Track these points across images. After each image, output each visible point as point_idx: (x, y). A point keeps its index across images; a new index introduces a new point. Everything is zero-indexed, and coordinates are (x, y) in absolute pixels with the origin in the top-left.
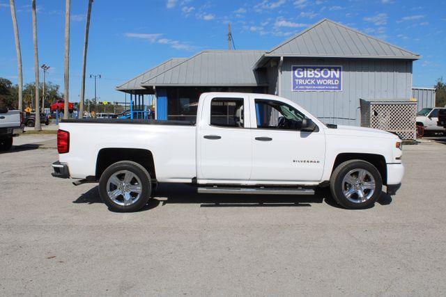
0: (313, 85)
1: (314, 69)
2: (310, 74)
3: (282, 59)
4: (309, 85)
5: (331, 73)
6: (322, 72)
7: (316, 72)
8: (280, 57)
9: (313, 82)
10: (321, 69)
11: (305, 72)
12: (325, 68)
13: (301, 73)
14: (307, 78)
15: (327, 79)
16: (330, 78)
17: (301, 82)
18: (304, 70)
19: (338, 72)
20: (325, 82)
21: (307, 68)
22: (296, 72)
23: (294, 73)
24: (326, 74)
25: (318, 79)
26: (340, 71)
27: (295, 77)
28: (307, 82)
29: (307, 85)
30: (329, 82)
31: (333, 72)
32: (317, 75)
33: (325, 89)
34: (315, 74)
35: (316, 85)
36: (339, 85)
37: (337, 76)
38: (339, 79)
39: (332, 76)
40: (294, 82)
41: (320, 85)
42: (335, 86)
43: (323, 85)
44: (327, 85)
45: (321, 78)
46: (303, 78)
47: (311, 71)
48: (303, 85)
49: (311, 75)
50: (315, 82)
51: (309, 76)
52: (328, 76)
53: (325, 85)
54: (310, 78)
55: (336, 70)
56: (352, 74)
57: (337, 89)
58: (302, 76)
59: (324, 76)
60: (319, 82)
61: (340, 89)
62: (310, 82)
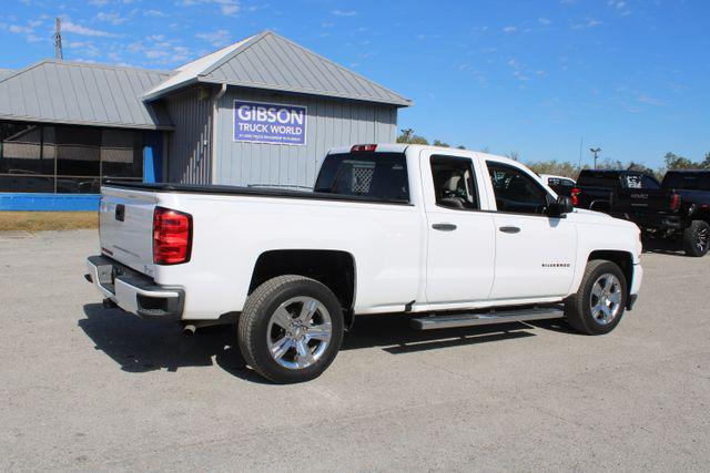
0: (265, 133)
1: (267, 107)
2: (260, 115)
3: (224, 88)
4: (259, 134)
5: (292, 116)
6: (279, 113)
7: (270, 113)
8: (221, 85)
9: (264, 128)
10: (278, 108)
11: (254, 112)
12: (283, 107)
13: (248, 113)
14: (256, 122)
15: (286, 125)
16: (289, 124)
17: (247, 127)
18: (252, 109)
19: (301, 115)
20: (282, 130)
21: (257, 106)
22: (240, 111)
23: (237, 112)
24: (284, 117)
25: (273, 124)
26: (304, 114)
27: (238, 120)
28: (256, 127)
29: (256, 133)
30: (288, 130)
31: (294, 115)
32: (271, 118)
33: (282, 141)
34: (269, 117)
35: (270, 134)
36: (302, 136)
37: (300, 122)
38: (303, 127)
39: (292, 122)
40: (237, 127)
41: (275, 134)
42: (294, 136)
43: (279, 135)
44: (285, 135)
45: (277, 123)
46: (250, 122)
47: (262, 111)
48: (250, 133)
49: (262, 117)
50: (268, 128)
51: (259, 119)
52: (286, 121)
53: (283, 135)
54: (262, 123)
55: (298, 113)
56: (320, 119)
57: (299, 142)
58: (248, 118)
59: (281, 121)
60: (274, 129)
61: (302, 142)
62: (260, 128)
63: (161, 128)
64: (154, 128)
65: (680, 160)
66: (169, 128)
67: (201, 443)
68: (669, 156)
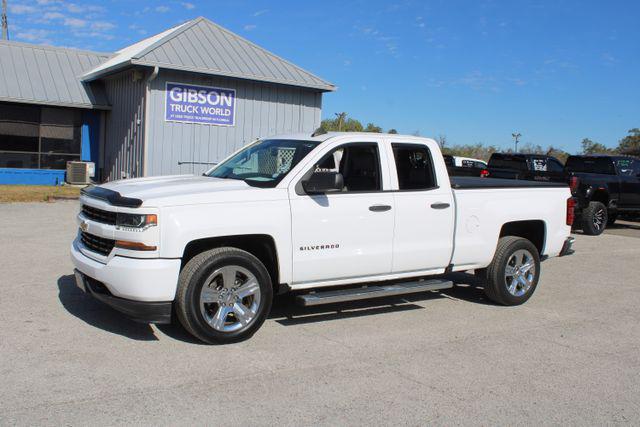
0: (195, 114)
1: (198, 90)
2: (191, 97)
3: (156, 70)
4: (190, 114)
5: (222, 99)
6: (209, 96)
7: (200, 95)
8: (154, 68)
9: (195, 109)
10: (208, 91)
11: (185, 93)
12: (213, 90)
13: (179, 95)
14: (187, 103)
15: (215, 107)
16: (218, 106)
17: (178, 108)
18: (182, 91)
19: (230, 98)
20: (212, 111)
21: (188, 88)
22: (172, 92)
23: (169, 94)
24: (213, 99)
25: (203, 105)
26: (233, 96)
27: (170, 101)
28: (187, 108)
29: (187, 113)
30: (218, 111)
31: (223, 97)
32: (202, 100)
33: (211, 121)
34: (199, 99)
35: (200, 115)
36: (231, 118)
37: (229, 104)
38: (231, 108)
39: (222, 104)
40: (169, 108)
41: (205, 115)
42: (224, 117)
43: (209, 115)
44: (215, 116)
45: (207, 105)
46: (181, 103)
47: (193, 93)
48: (181, 113)
49: (193, 99)
50: (199, 110)
51: (190, 101)
52: (216, 103)
53: (212, 116)
54: (193, 104)
55: (227, 96)
56: (249, 102)
57: (227, 123)
58: (180, 99)
59: (210, 102)
60: (204, 110)
61: (231, 123)
62: (190, 109)
63: (98, 107)
64: (91, 107)
65: (596, 146)
66: (106, 107)
67: (72, 402)
68: (585, 141)
